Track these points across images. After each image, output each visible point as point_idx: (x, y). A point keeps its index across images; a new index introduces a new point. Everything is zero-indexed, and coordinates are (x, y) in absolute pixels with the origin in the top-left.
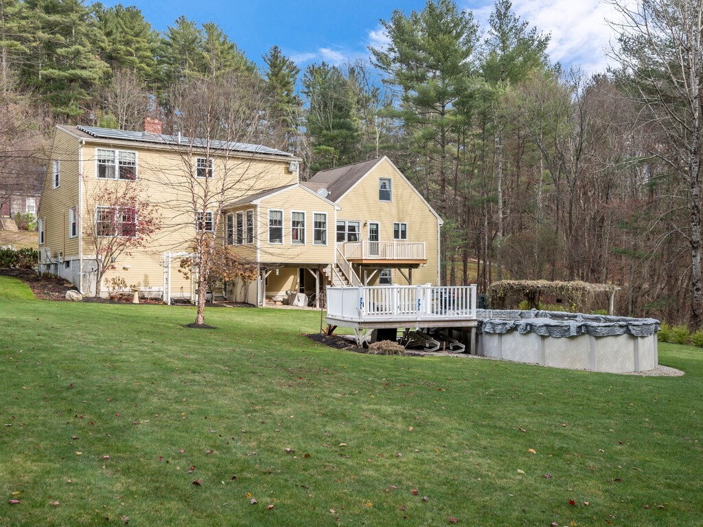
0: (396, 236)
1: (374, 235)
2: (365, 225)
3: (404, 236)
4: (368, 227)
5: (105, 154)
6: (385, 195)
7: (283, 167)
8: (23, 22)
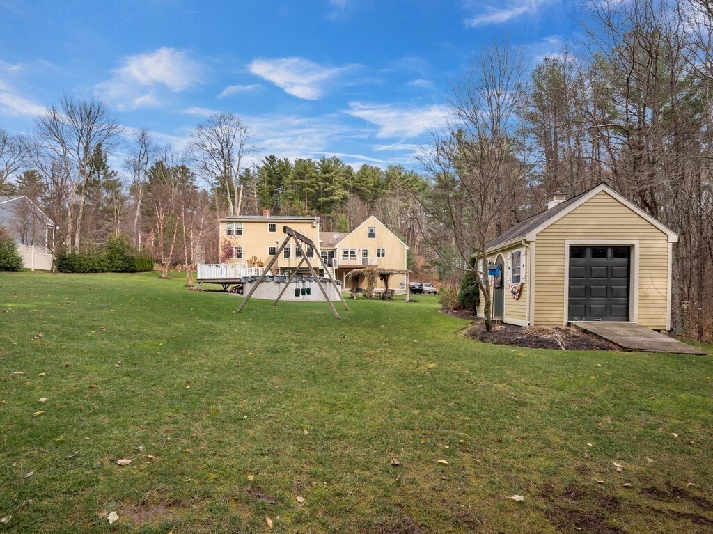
0: (378, 255)
1: (365, 254)
2: (359, 251)
3: (383, 255)
4: (361, 251)
5: (230, 225)
6: (372, 235)
7: (310, 225)
8: (312, 180)
